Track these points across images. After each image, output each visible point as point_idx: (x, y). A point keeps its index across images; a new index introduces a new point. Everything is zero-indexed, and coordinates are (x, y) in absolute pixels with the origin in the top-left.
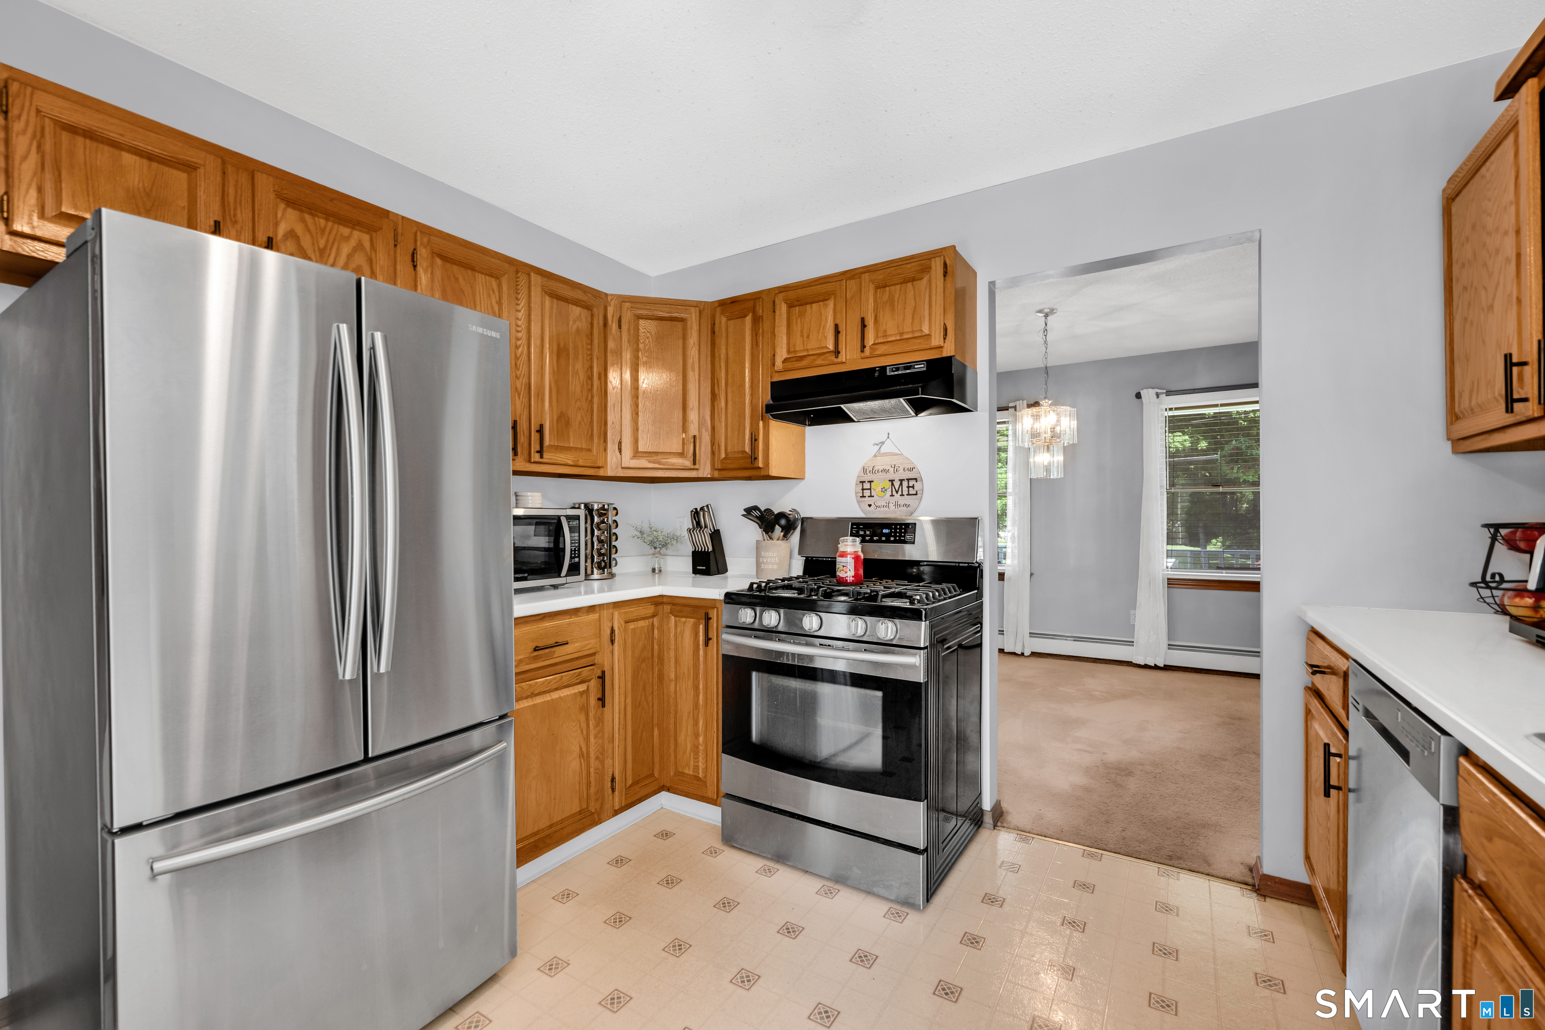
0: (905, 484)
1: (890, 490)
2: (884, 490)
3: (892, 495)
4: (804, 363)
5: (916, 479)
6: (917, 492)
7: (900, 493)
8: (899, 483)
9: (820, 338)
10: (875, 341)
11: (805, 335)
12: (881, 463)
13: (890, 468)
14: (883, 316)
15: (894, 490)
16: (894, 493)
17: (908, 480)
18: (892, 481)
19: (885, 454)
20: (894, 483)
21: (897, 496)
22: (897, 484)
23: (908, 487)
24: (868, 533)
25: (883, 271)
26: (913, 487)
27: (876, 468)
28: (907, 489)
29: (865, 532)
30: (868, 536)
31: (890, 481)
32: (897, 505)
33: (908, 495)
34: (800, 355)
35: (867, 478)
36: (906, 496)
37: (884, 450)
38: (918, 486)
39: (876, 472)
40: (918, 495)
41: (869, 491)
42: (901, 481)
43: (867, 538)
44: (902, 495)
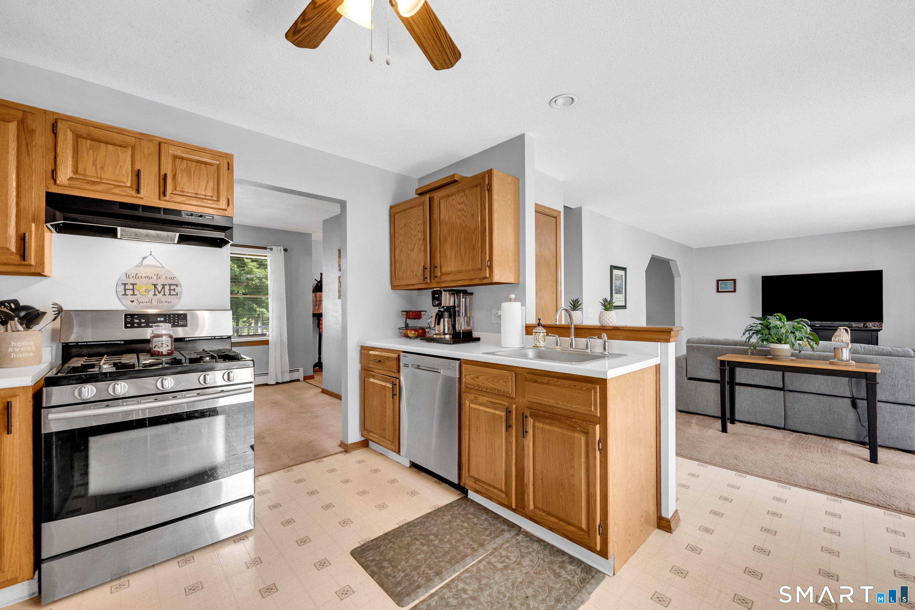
0: (167, 288)
1: (153, 291)
2: (147, 291)
3: (155, 295)
4: (97, 188)
5: (177, 285)
6: (177, 293)
7: (162, 293)
8: (162, 287)
9: (117, 173)
10: (173, 191)
11: (99, 166)
12: (142, 272)
13: (153, 276)
14: (182, 178)
15: (156, 291)
16: (157, 293)
17: (170, 285)
18: (155, 286)
19: (148, 266)
20: (157, 286)
21: (160, 296)
22: (159, 288)
23: (170, 290)
24: (143, 321)
25: (181, 148)
26: (174, 290)
27: (139, 275)
28: (169, 291)
29: (140, 320)
30: (143, 323)
31: (152, 284)
32: (159, 301)
33: (170, 295)
34: (90, 179)
35: (129, 281)
36: (167, 296)
37: (145, 262)
38: (177, 289)
39: (139, 278)
40: (178, 296)
41: (132, 291)
42: (164, 286)
43: (143, 325)
44: (164, 295)
